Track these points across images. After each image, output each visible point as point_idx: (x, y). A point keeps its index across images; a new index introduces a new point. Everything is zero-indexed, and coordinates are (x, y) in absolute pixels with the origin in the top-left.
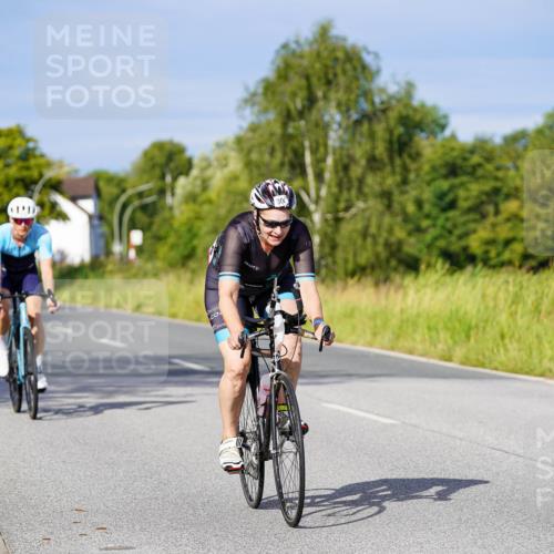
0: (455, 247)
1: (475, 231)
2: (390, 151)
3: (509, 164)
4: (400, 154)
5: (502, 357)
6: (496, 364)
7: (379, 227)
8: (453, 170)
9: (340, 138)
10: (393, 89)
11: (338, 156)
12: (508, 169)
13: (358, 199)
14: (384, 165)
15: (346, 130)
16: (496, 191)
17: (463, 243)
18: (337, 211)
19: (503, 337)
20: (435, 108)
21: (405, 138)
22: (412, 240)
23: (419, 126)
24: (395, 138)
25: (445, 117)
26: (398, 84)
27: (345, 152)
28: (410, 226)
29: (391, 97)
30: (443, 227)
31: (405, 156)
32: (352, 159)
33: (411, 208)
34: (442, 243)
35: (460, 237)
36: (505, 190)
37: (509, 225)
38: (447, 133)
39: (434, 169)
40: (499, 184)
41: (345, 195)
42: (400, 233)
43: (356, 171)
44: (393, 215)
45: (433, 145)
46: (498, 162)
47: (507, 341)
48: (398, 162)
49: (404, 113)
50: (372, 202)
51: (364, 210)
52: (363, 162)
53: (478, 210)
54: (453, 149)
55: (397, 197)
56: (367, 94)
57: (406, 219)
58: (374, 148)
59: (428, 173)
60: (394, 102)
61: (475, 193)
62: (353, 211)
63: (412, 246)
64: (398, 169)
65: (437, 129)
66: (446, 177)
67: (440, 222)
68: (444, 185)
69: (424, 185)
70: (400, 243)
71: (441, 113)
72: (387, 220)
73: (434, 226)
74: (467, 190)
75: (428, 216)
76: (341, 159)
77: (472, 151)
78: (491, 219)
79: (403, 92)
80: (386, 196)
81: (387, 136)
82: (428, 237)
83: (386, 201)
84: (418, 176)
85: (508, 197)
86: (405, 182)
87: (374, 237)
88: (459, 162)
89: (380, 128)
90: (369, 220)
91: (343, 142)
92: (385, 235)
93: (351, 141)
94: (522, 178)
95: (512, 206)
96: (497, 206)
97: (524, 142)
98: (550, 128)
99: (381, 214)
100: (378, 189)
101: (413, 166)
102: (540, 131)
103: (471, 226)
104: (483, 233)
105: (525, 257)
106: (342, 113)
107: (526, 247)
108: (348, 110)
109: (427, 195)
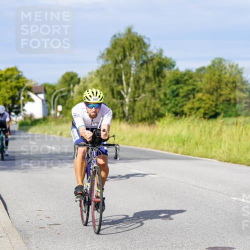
0: (179, 110)
1: (186, 105)
2: (154, 75)
3: (198, 79)
4: (158, 76)
5: (197, 151)
6: (194, 154)
7: (150, 103)
8: (177, 82)
9: (135, 70)
10: (155, 52)
11: (135, 77)
12: (198, 81)
13: (142, 93)
14: (152, 80)
15: (138, 67)
16: (194, 89)
17: (182, 109)
18: (135, 98)
19: (197, 144)
20: (170, 59)
21: (160, 70)
22: (163, 108)
23: (165, 65)
24: (156, 70)
25: (174, 62)
26: (157, 50)
27: (137, 76)
28: (162, 103)
29: (154, 55)
30: (174, 103)
31: (160, 77)
32: (140, 78)
33: (162, 96)
34: (174, 109)
35: (180, 107)
36: (197, 89)
37: (198, 102)
38: (175, 68)
39: (170, 81)
40: (194, 87)
41: (137, 92)
42: (158, 106)
43: (142, 82)
44: (156, 99)
45: (170, 73)
46: (194, 79)
47: (198, 146)
48: (157, 79)
49: (159, 61)
50: (147, 94)
51: (145, 97)
52: (144, 79)
53: (187, 96)
54: (177, 74)
55: (157, 92)
56: (145, 54)
57: (160, 100)
58: (148, 74)
59: (168, 83)
60: (155, 57)
61: (186, 90)
62: (140, 97)
63: (162, 110)
64: (157, 82)
65: (172, 67)
66: (175, 84)
67: (173, 101)
68: (174, 87)
69: (167, 88)
70: (158, 109)
71: (173, 61)
72: (153, 101)
73: (171, 103)
75: (168, 99)
76: (136, 78)
77: (185, 75)
78: (192, 100)
79: (159, 53)
80: (153, 92)
81: (153, 70)
82: (169, 107)
83: (153, 94)
84: (164, 84)
85: (198, 92)
86: (160, 86)
87: (148, 107)
88: (180, 79)
89: (150, 66)
90: (146, 100)
91: (136, 72)
92: (152, 106)
93: (140, 71)
94: (203, 85)
95: (199, 95)
96: (194, 95)
97: (204, 71)
98: (214, 66)
99: (151, 99)
100: (150, 89)
101: (163, 80)
102: (210, 67)
103: (185, 103)
104: (189, 105)
105: (205, 114)
106: (136, 61)
107: (205, 110)
108: (138, 60)
109: (168, 91)
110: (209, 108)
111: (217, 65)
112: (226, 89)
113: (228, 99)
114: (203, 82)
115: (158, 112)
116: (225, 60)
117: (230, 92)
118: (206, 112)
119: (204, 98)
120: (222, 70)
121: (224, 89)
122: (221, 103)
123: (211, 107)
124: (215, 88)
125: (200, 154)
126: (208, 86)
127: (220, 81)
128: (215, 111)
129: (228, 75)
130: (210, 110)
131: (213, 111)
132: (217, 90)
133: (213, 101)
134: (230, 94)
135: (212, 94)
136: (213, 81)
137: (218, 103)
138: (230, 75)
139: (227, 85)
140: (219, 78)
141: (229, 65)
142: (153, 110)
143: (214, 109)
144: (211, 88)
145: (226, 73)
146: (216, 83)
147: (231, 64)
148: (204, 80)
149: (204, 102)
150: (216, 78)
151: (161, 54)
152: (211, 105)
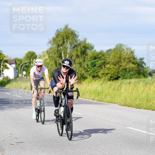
0: (96, 75)
1: (100, 71)
2: (81, 53)
3: (108, 57)
5: (106, 99)
6: (104, 101)
7: (79, 71)
9: (70, 51)
10: (82, 40)
11: (69, 55)
12: (107, 58)
13: (74, 64)
14: (80, 57)
15: (71, 49)
16: (105, 63)
20: (91, 44)
21: (84, 51)
22: (86, 73)
23: (88, 48)
24: (82, 51)
25: (93, 46)
26: (83, 39)
27: (71, 54)
28: (86, 70)
29: (81, 42)
30: (93, 71)
31: (84, 55)
32: (73, 55)
33: (86, 66)
34: (92, 74)
35: (97, 73)
36: (107, 62)
38: (94, 49)
39: (91, 58)
40: (105, 61)
42: (83, 72)
43: (73, 58)
44: (82, 68)
45: (91, 52)
46: (105, 56)
48: (83, 56)
49: (84, 45)
50: (77, 65)
51: (75, 67)
52: (75, 56)
53: (100, 66)
54: (95, 53)
55: (83, 64)
56: (76, 41)
57: (85, 69)
58: (77, 53)
59: (89, 59)
60: (82, 43)
61: (100, 63)
63: (86, 75)
64: (83, 58)
65: (92, 49)
66: (94, 59)
67: (92, 69)
68: (93, 61)
69: (89, 61)
70: (83, 74)
72: (80, 69)
73: (91, 70)
74: (98, 62)
75: (89, 68)
77: (99, 54)
78: (103, 69)
79: (84, 40)
80: (80, 63)
81: (80, 50)
82: (90, 73)
83: (80, 65)
84: (87, 59)
85: (107, 64)
86: (84, 60)
88: (97, 56)
89: (79, 48)
90: (76, 69)
91: (71, 51)
92: (80, 72)
93: (73, 51)
94: (110, 60)
95: (108, 66)
96: (105, 66)
97: (111, 51)
98: (117, 48)
99: (79, 68)
100: (78, 62)
101: (86, 57)
102: (114, 49)
103: (99, 70)
104: (102, 72)
105: (111, 77)
106: (70, 45)
107: (111, 75)
108: (72, 45)
109: (89, 63)
110: (114, 73)
111: (119, 49)
112: (124, 62)
113: (125, 68)
114: (110, 58)
115: (83, 75)
116: (123, 45)
117: (126, 64)
118: (112, 76)
119: (111, 67)
120: (121, 51)
121: (123, 63)
122: (121, 71)
123: (115, 73)
124: (118, 61)
125: (108, 101)
126: (113, 61)
127: (120, 58)
128: (117, 75)
129: (125, 54)
130: (114, 75)
131: (116, 75)
132: (118, 63)
133: (116, 69)
134: (126, 65)
135: (115, 65)
136: (116, 57)
137: (119, 70)
138: (127, 54)
139: (124, 60)
140: (120, 55)
141: (126, 48)
142: (80, 74)
143: (117, 74)
144: (115, 61)
145: (124, 53)
146: (118, 59)
147: (127, 48)
148: (111, 57)
149: (111, 70)
150: (118, 56)
151: (85, 41)
152: (115, 72)
